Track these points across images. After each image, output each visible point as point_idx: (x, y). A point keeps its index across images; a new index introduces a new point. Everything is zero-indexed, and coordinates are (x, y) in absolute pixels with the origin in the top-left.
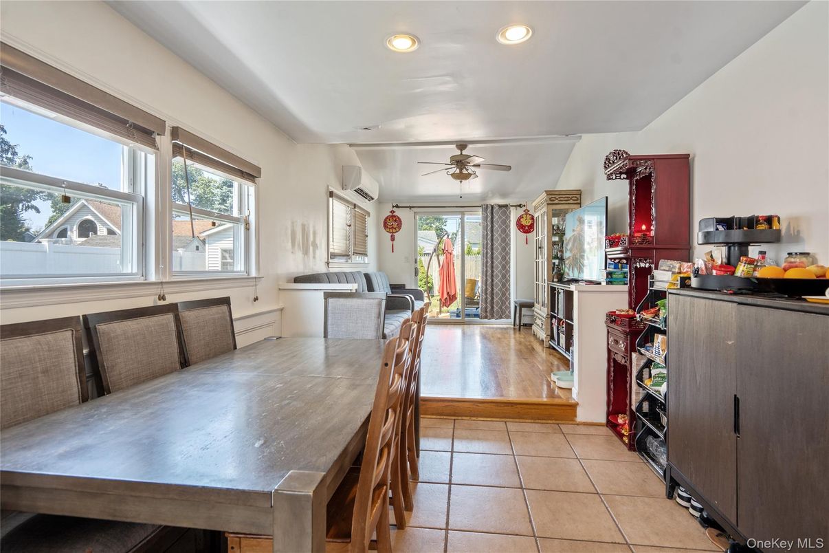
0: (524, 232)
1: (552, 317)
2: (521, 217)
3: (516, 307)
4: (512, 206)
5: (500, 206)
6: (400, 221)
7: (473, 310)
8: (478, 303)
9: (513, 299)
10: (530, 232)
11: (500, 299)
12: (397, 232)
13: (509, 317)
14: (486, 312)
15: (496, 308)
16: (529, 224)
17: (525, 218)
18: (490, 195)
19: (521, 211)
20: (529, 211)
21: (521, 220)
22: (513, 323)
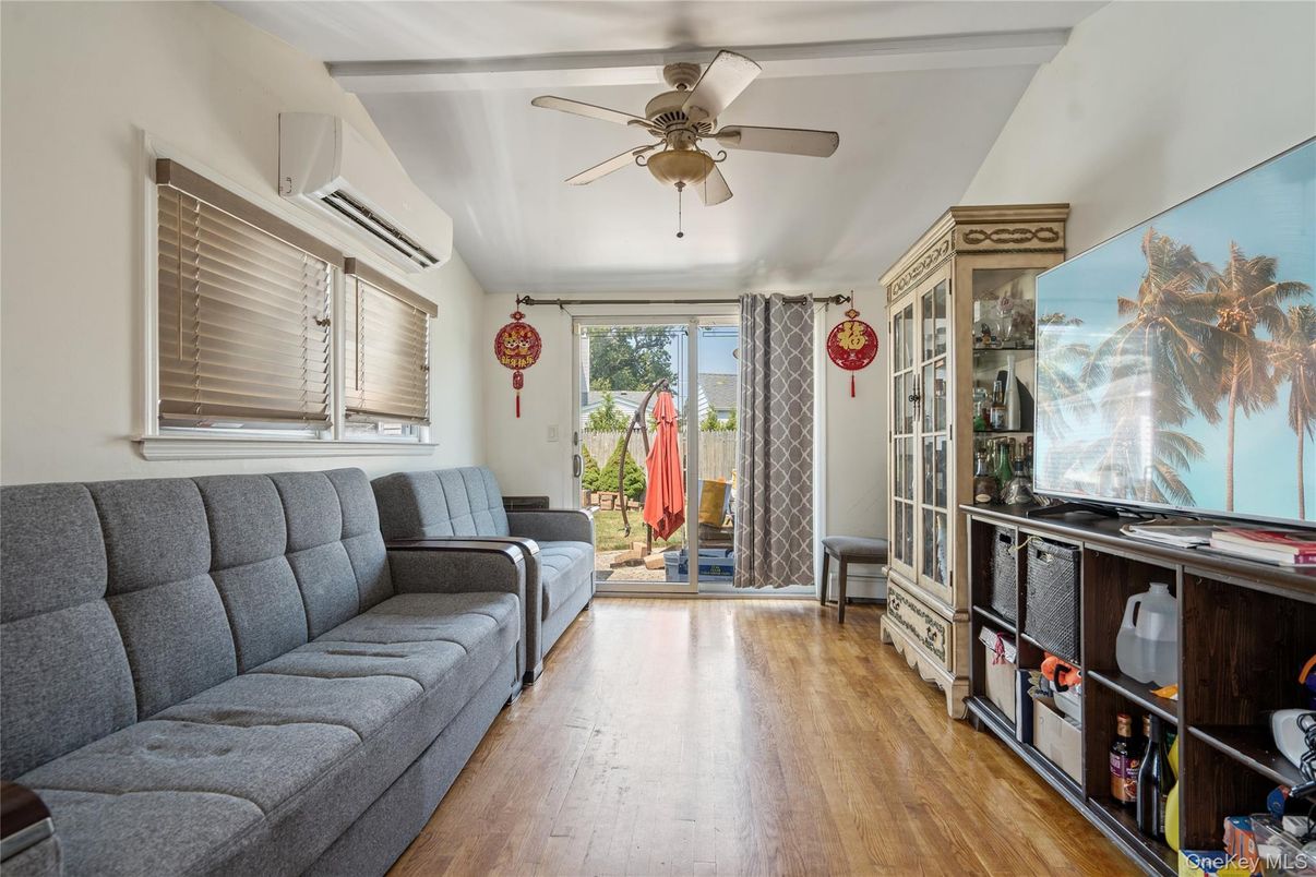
0: (846, 367)
1: (979, 623)
2: (840, 329)
3: (826, 557)
4: (816, 300)
5: (788, 301)
6: (537, 339)
7: (717, 556)
8: (730, 538)
9: (818, 536)
10: (860, 367)
11: (787, 535)
12: (528, 365)
13: (809, 580)
14: (751, 568)
15: (776, 559)
16: (859, 347)
17: (848, 332)
18: (762, 271)
19: (838, 314)
20: (857, 314)
21: (840, 336)
22: (818, 595)
